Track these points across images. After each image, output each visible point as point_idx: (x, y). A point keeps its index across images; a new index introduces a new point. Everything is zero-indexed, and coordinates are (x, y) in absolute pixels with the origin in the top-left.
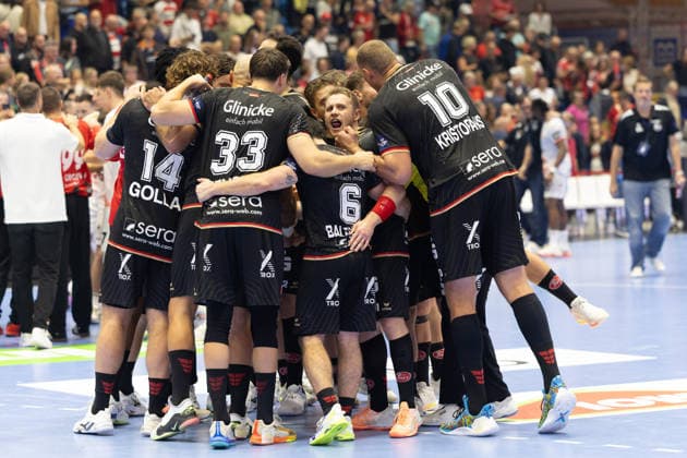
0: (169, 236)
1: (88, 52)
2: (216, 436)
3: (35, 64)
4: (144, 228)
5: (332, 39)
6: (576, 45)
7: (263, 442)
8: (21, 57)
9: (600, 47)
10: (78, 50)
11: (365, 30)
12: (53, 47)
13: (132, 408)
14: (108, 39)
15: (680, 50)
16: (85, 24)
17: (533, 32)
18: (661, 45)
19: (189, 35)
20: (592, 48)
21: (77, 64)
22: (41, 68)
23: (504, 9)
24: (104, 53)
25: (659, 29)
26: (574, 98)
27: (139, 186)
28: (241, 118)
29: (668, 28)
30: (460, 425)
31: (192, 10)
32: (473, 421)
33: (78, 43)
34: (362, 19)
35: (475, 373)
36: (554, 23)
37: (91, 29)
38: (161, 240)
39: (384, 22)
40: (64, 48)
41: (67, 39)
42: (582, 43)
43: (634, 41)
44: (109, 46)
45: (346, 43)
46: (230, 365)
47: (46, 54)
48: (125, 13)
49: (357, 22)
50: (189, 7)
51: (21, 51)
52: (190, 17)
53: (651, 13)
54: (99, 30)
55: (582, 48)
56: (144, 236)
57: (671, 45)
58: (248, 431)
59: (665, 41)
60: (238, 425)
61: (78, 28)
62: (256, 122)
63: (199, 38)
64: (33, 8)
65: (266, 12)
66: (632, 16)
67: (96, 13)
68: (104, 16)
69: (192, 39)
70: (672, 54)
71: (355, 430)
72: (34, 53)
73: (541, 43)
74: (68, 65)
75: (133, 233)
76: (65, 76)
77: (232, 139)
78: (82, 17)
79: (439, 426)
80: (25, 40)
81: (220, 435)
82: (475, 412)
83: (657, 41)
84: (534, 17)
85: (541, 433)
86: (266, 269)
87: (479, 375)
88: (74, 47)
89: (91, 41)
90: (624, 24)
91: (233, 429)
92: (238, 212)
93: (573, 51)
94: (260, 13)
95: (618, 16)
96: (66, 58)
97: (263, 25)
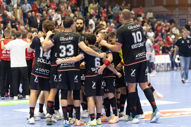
0: (48, 71)
1: (31, 23)
2: (65, 124)
3: (17, 26)
4: (41, 70)
5: (96, 19)
6: (160, 21)
7: (78, 125)
8: (14, 24)
9: (166, 21)
10: (28, 22)
11: (104, 17)
12: (22, 22)
13: (43, 116)
14: (37, 19)
15: (187, 22)
16: (31, 15)
17: (148, 17)
18: (182, 21)
19: (58, 18)
20: (164, 21)
21: (28, 26)
22: (19, 27)
23: (140, 11)
24: (36, 23)
25: (181, 16)
26: (158, 35)
27: (39, 59)
28: (65, 41)
29: (183, 16)
30: (129, 120)
31: (59, 12)
32: (133, 119)
33: (28, 20)
34: (103, 14)
35: (134, 107)
36: (154, 15)
37: (32, 17)
38: (46, 73)
39: (109, 15)
40: (25, 22)
41: (26, 19)
42: (161, 20)
43: (175, 20)
44: (37, 21)
45: (99, 20)
46: (68, 105)
47: (20, 23)
48: (41, 13)
49: (102, 15)
50: (58, 11)
51: (13, 23)
52: (58, 14)
53: (179, 12)
54: (34, 17)
55: (161, 21)
56: (41, 72)
57: (184, 21)
58: (73, 122)
59: (183, 20)
60: (71, 121)
61: (29, 17)
62: (69, 42)
63: (60, 19)
64: (15, 11)
65: (78, 12)
66: (174, 13)
67: (33, 13)
68: (35, 13)
69: (59, 19)
70: (185, 23)
71: (102, 122)
72: (17, 23)
73: (151, 20)
74: (26, 26)
75: (38, 71)
76: (25, 29)
77: (64, 47)
78: (30, 13)
79: (124, 121)
80: (14, 20)
81: (66, 124)
82: (133, 117)
83: (181, 20)
84: (148, 13)
85: (151, 122)
86: (76, 80)
87: (135, 108)
88: (28, 21)
89: (32, 20)
90: (172, 15)
91: (70, 122)
92: (68, 66)
93: (159, 22)
94: (76, 12)
95: (170, 13)
96: (25, 24)
97: (77, 15)
